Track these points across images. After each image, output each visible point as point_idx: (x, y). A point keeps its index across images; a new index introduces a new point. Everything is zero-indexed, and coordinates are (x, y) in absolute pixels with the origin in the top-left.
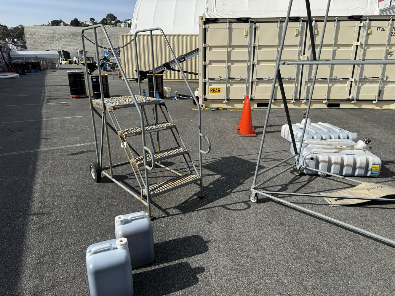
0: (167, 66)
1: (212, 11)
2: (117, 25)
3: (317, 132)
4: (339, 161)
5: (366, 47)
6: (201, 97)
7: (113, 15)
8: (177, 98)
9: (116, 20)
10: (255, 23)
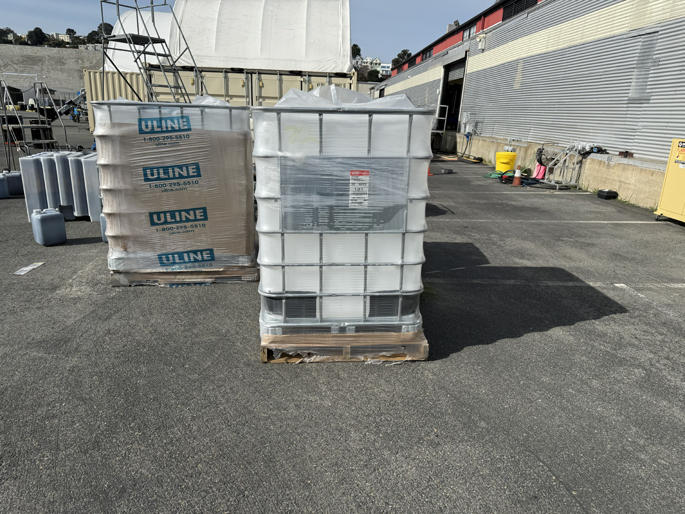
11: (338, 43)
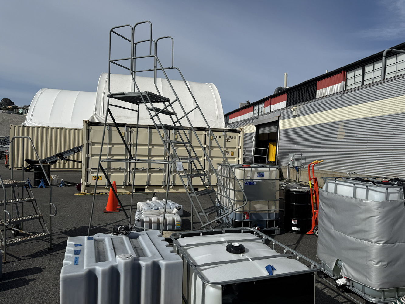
0: (61, 156)
1: (100, 114)
2: (13, 110)
3: (156, 206)
4: (156, 220)
5: (211, 148)
6: (84, 184)
7: (9, 100)
8: (63, 185)
9: (13, 105)
10: (131, 128)
11: (215, 110)
